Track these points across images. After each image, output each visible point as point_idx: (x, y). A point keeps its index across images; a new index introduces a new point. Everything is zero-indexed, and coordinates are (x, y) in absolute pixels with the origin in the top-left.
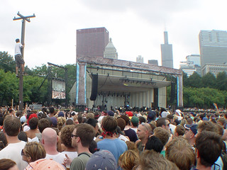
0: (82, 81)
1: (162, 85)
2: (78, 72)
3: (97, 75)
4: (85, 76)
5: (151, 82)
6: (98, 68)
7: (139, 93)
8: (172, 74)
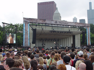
0: (26, 33)
1: (78, 34)
2: (24, 28)
3: (36, 29)
4: (28, 30)
5: (69, 32)
6: (36, 25)
7: (64, 38)
8: (83, 27)
